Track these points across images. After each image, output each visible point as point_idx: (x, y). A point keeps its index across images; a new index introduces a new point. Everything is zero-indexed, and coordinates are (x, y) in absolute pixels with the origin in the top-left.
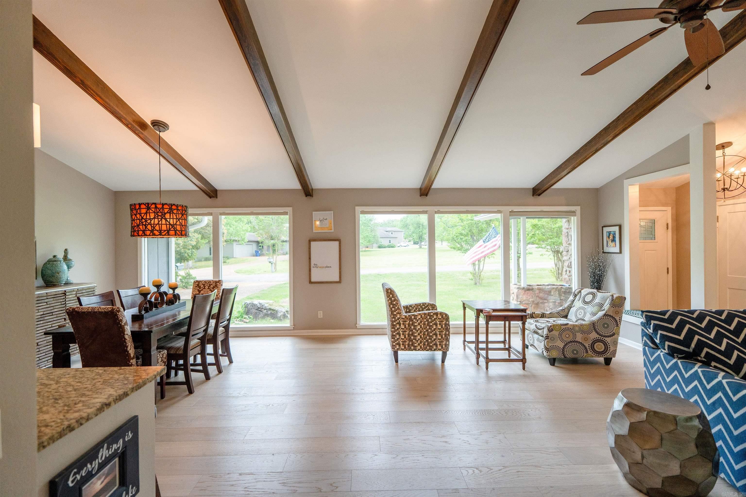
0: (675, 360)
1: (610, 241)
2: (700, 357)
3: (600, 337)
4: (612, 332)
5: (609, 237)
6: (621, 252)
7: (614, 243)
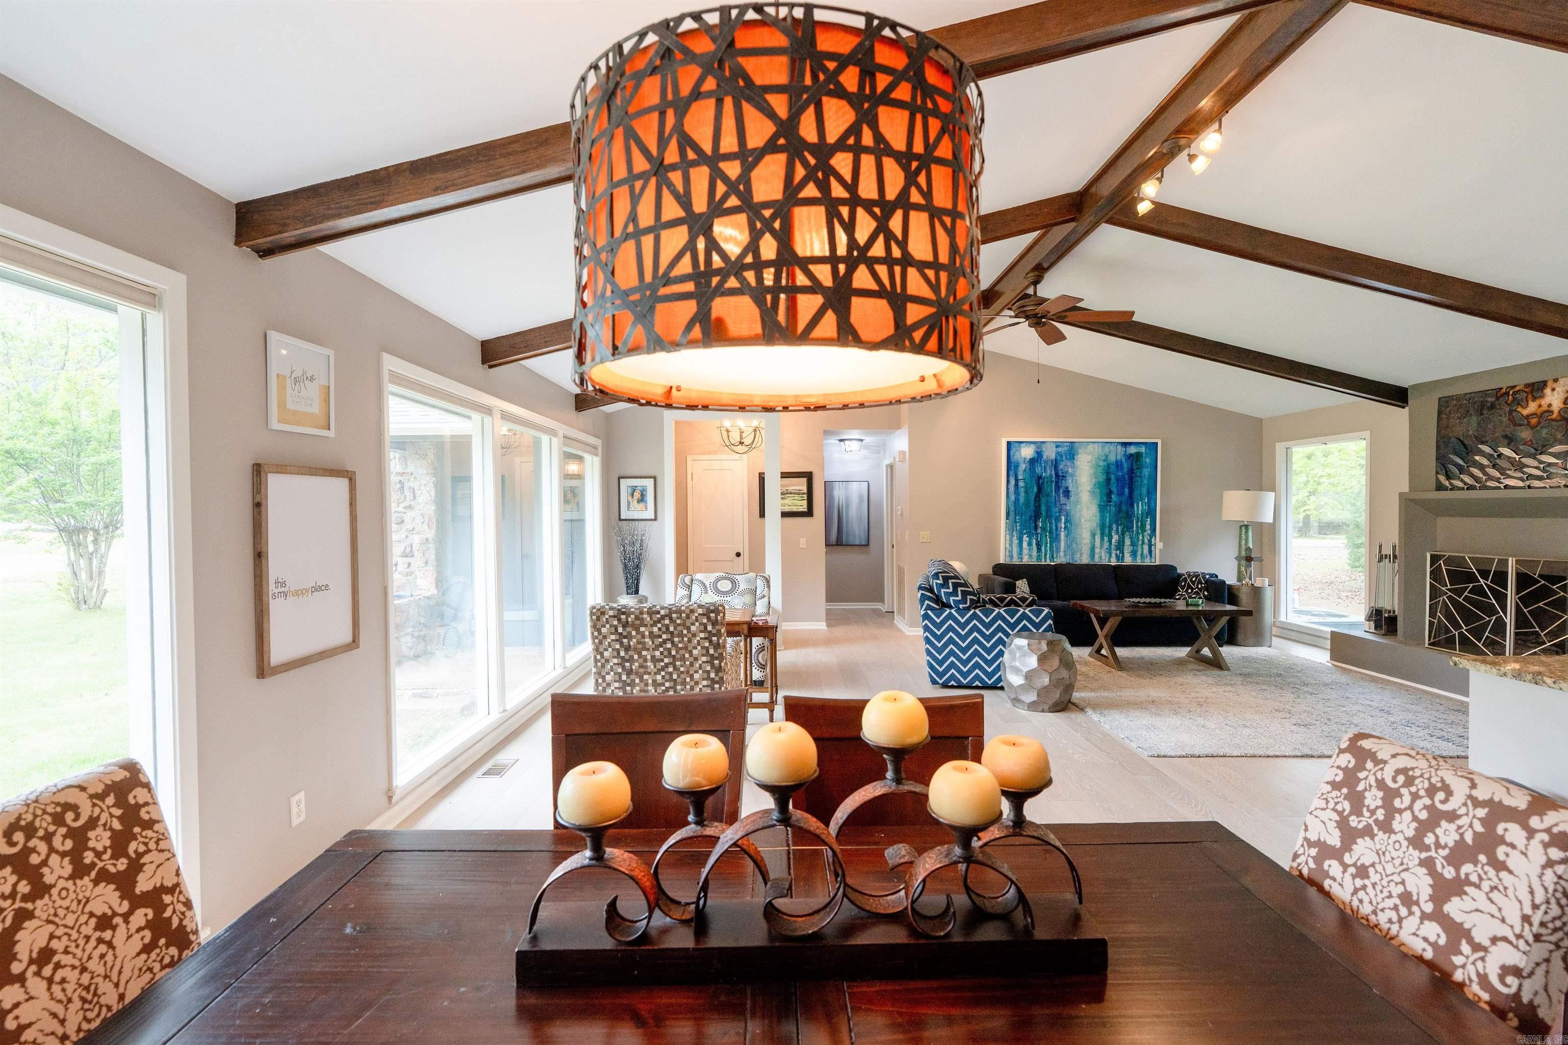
0: (972, 611)
1: (635, 502)
5: (632, 495)
6: (655, 519)
7: (642, 505)
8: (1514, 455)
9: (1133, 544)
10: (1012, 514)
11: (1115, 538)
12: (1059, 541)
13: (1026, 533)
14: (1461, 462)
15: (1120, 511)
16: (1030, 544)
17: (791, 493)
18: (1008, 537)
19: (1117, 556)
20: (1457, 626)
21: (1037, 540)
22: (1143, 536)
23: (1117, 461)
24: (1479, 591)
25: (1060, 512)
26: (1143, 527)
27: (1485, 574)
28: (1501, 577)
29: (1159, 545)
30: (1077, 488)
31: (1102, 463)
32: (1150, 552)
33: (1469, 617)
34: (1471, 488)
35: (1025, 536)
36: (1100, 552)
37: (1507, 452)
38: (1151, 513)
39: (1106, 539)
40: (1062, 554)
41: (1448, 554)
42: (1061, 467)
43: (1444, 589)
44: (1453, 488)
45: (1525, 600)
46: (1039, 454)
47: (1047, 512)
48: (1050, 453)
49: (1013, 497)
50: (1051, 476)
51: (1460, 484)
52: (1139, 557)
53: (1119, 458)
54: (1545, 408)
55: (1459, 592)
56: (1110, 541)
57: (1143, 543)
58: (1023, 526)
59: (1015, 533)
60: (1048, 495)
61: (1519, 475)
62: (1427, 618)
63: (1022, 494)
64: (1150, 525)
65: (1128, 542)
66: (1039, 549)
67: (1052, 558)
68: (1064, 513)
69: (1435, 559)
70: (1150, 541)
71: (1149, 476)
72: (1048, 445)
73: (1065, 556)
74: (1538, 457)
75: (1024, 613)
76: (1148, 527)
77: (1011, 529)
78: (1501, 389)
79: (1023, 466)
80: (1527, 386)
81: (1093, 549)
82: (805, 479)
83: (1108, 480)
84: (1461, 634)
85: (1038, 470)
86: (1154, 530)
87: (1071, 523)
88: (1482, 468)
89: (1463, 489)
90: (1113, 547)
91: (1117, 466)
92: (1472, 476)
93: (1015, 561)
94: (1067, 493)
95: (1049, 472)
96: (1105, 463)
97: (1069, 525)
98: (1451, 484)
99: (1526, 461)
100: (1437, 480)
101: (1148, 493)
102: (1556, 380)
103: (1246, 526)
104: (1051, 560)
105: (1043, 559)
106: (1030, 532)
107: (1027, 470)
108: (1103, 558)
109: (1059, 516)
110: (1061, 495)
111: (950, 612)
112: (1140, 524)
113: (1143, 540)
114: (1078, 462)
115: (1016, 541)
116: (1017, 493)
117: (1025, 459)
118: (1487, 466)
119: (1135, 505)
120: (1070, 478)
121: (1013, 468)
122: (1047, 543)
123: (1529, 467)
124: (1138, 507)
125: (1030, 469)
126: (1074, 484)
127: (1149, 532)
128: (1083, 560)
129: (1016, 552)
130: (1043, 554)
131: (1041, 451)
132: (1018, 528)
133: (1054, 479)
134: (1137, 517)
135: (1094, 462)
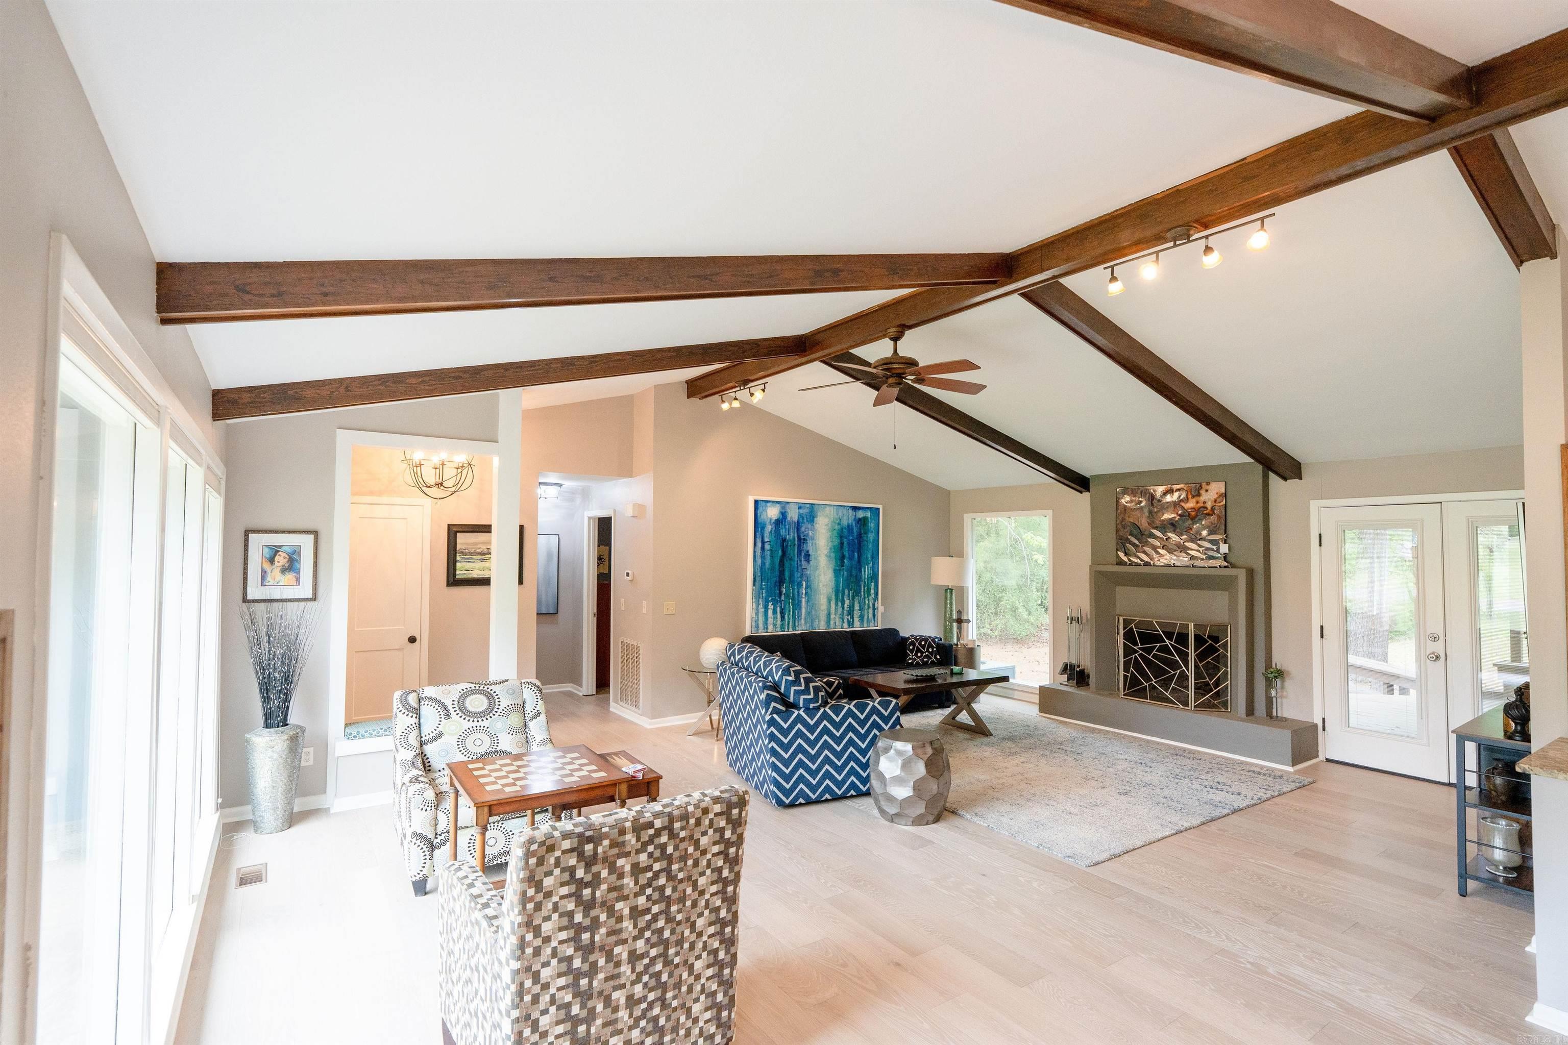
0: (822, 710)
1: (277, 571)
5: (272, 561)
7: (290, 576)
8: (1180, 540)
9: (861, 609)
10: (758, 579)
11: (847, 602)
12: (801, 608)
13: (772, 601)
14: (1137, 542)
15: (850, 575)
16: (774, 612)
18: (754, 605)
19: (849, 621)
20: (1148, 679)
21: (781, 607)
22: (868, 601)
23: (848, 526)
24: (1165, 649)
25: (801, 577)
26: (869, 589)
27: (1169, 635)
28: (1182, 638)
29: (881, 609)
30: (817, 552)
31: (837, 527)
32: (874, 615)
33: (1158, 672)
34: (1147, 564)
35: (770, 604)
36: (835, 618)
37: (1174, 537)
38: (874, 577)
39: (840, 604)
40: (803, 621)
41: (1136, 619)
42: (803, 529)
43: (1135, 647)
44: (1132, 564)
45: (1200, 657)
46: (784, 514)
47: (790, 578)
48: (793, 515)
49: (759, 561)
50: (794, 539)
51: (1138, 561)
52: (865, 622)
53: (850, 522)
54: (1201, 505)
55: (1149, 651)
56: (843, 607)
57: (869, 607)
58: (769, 593)
59: (760, 601)
60: (791, 559)
61: (1184, 555)
62: (1122, 673)
63: (768, 559)
64: (874, 589)
65: (857, 607)
66: (783, 618)
67: (794, 626)
68: (805, 578)
69: (1126, 623)
70: (874, 605)
71: (874, 540)
72: (791, 506)
73: (806, 623)
74: (1199, 542)
75: (873, 707)
76: (872, 591)
77: (757, 596)
81: (829, 615)
83: (842, 544)
84: (1151, 686)
85: (783, 532)
86: (877, 594)
87: (810, 589)
88: (1155, 548)
89: (1140, 565)
90: (845, 612)
91: (849, 531)
92: (1147, 554)
93: (761, 631)
94: (808, 557)
95: (792, 535)
96: (839, 527)
97: (809, 591)
99: (1189, 545)
100: (1118, 556)
101: (873, 557)
102: (1208, 484)
103: (951, 590)
104: (793, 628)
105: (786, 629)
106: (775, 599)
107: (773, 532)
108: (837, 624)
109: (801, 581)
110: (803, 559)
111: (799, 714)
112: (866, 588)
113: (869, 605)
114: (817, 525)
115: (761, 610)
116: (763, 557)
117: (771, 519)
118: (1159, 547)
119: (863, 570)
120: (811, 541)
121: (760, 529)
122: (790, 611)
123: (1192, 550)
124: (865, 571)
125: (775, 531)
126: (814, 548)
127: (873, 596)
128: (821, 628)
129: (762, 623)
130: (786, 623)
131: (785, 512)
132: (764, 595)
133: (796, 543)
134: (864, 581)
135: (830, 525)
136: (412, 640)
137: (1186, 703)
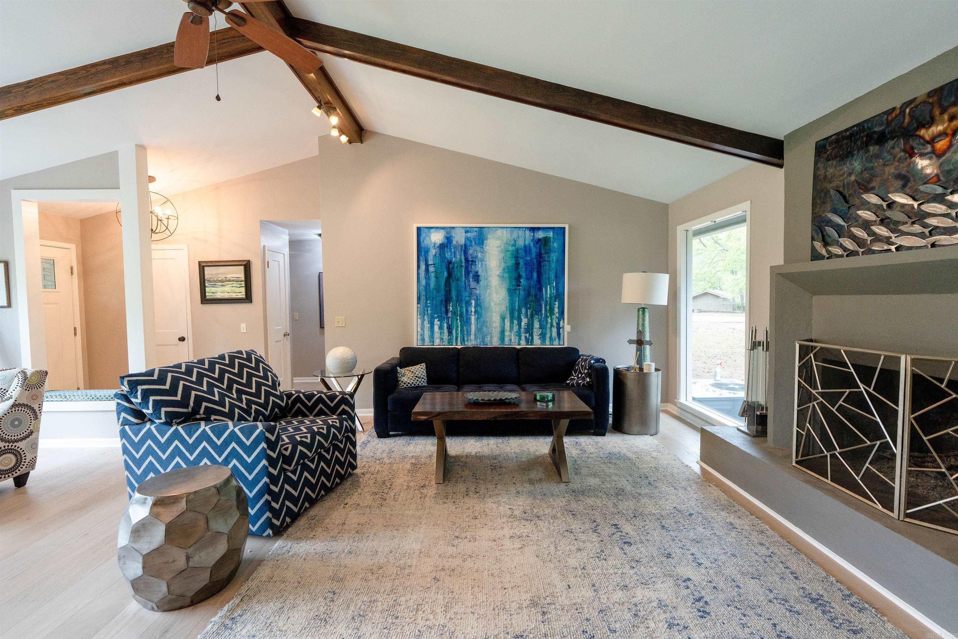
0: (173, 428)
2: (199, 414)
3: (7, 444)
4: (29, 431)
8: (910, 202)
9: (542, 327)
10: (423, 298)
11: (524, 321)
12: (470, 324)
13: (438, 317)
15: (529, 294)
16: (441, 328)
17: (230, 281)
18: (419, 321)
19: (527, 340)
20: (830, 447)
21: (448, 323)
22: (551, 319)
23: (525, 246)
24: (858, 400)
25: (470, 296)
26: (552, 310)
27: (866, 375)
28: (888, 383)
29: (568, 328)
30: (486, 272)
31: (511, 248)
32: (559, 334)
33: (846, 437)
34: (852, 254)
35: (436, 320)
36: (510, 335)
37: (901, 199)
38: (559, 296)
39: (516, 322)
40: (472, 337)
41: (819, 345)
42: (471, 252)
43: (814, 392)
44: (831, 256)
45: (925, 422)
46: (449, 239)
47: (457, 297)
48: (459, 238)
49: (423, 282)
50: (461, 261)
51: (839, 251)
52: (548, 340)
53: (527, 243)
55: (832, 399)
56: (520, 325)
57: (552, 325)
58: (434, 311)
59: (426, 318)
60: (458, 280)
61: (917, 228)
62: (795, 428)
63: (433, 279)
64: (559, 308)
65: (536, 325)
66: (450, 333)
67: (463, 340)
68: (474, 297)
69: (805, 351)
70: (558, 324)
71: (557, 261)
72: (457, 230)
73: (476, 338)
74: (949, 198)
75: (233, 432)
76: (556, 310)
77: (422, 313)
78: (894, 109)
79: (433, 252)
80: (930, 94)
81: (503, 332)
82: (242, 268)
83: (517, 264)
84: (833, 456)
85: (448, 255)
86: (562, 313)
87: (481, 307)
88: (866, 225)
89: (842, 256)
90: (522, 330)
91: (526, 251)
92: (853, 238)
93: (427, 345)
94: (477, 278)
95: (459, 257)
96: (514, 248)
97: (479, 309)
98: (828, 252)
99: (929, 208)
100: (813, 249)
101: (556, 277)
103: (644, 309)
104: (461, 343)
105: (454, 342)
106: (441, 316)
107: (437, 255)
108: (512, 341)
109: (470, 300)
110: (471, 280)
111: (149, 429)
112: (548, 307)
113: (552, 323)
114: (487, 247)
115: (427, 325)
116: (427, 278)
117: (435, 244)
118: (874, 223)
119: (544, 289)
120: (480, 263)
121: (423, 253)
122: (458, 327)
123: (934, 215)
124: (546, 291)
125: (440, 255)
126: (484, 269)
127: (557, 315)
128: (494, 344)
129: (427, 336)
130: (454, 338)
131: (451, 236)
132: (429, 312)
133: (463, 264)
134: (546, 300)
135: (502, 247)
136: (182, 339)
137: (888, 504)
